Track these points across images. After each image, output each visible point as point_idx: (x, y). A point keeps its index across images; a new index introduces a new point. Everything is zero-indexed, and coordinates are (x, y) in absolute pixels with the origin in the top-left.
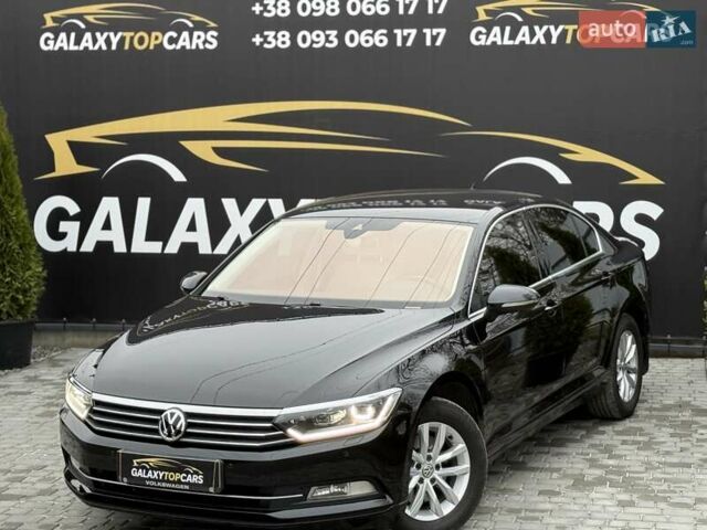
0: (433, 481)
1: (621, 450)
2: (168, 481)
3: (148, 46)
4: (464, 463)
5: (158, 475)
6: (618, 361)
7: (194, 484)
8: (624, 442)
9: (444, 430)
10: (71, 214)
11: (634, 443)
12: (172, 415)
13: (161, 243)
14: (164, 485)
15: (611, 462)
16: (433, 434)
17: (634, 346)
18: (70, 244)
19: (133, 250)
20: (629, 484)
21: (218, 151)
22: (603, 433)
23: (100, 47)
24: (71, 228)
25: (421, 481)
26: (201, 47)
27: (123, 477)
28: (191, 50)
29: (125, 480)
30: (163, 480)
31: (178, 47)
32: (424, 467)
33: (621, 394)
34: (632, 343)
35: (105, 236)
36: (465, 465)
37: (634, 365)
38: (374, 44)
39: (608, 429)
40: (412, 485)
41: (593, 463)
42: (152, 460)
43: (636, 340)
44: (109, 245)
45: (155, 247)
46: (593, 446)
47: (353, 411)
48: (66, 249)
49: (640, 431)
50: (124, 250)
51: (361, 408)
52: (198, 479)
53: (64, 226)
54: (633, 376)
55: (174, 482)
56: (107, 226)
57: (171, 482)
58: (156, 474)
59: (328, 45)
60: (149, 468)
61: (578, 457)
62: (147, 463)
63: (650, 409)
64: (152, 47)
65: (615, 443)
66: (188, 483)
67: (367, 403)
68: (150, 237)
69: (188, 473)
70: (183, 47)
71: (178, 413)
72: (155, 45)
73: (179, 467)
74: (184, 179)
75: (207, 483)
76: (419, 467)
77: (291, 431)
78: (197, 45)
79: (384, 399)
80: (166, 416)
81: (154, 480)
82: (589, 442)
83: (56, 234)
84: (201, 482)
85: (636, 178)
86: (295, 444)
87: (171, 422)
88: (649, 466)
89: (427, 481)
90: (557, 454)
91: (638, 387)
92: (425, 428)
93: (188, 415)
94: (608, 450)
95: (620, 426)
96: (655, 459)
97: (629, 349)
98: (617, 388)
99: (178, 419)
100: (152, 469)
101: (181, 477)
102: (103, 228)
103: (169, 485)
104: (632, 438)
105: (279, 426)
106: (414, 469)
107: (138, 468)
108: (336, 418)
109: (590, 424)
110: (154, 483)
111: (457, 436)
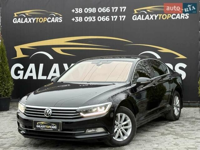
0: (121, 130)
1: (175, 127)
2: (47, 128)
4: (130, 125)
6: (174, 104)
8: (176, 126)
9: (124, 115)
10: (21, 68)
11: (178, 126)
12: (48, 110)
13: (46, 77)
14: (46, 129)
15: (172, 130)
16: (121, 117)
17: (179, 100)
18: (21, 77)
19: (38, 79)
20: (177, 134)
21: (62, 50)
22: (170, 123)
23: (30, 22)
24: (21, 72)
25: (118, 130)
29: (35, 129)
30: (45, 128)
31: (51, 22)
32: (119, 126)
33: (175, 113)
34: (178, 100)
35: (31, 75)
36: (130, 126)
37: (179, 105)
38: (106, 20)
39: (172, 123)
40: (115, 131)
41: (167, 130)
42: (42, 122)
43: (179, 99)
44: (32, 77)
45: (44, 78)
46: (167, 126)
47: (99, 108)
48: (20, 78)
49: (181, 123)
50: (36, 79)
51: (101, 107)
52: (55, 127)
53: (19, 72)
54: (179, 109)
56: (31, 72)
57: (48, 128)
59: (93, 21)
60: (42, 125)
61: (163, 128)
62: (41, 123)
63: (183, 119)
64: (44, 22)
65: (173, 126)
67: (102, 106)
68: (43, 75)
69: (52, 126)
71: (49, 109)
73: (50, 124)
74: (53, 58)
75: (58, 128)
76: (117, 126)
77: (81, 114)
79: (107, 105)
80: (46, 110)
81: (43, 128)
82: (166, 125)
83: (17, 74)
84: (56, 128)
85: (179, 56)
86: (82, 117)
87: (48, 112)
88: (183, 131)
89: (119, 130)
90: (157, 128)
91: (180, 112)
92: (119, 115)
93: (53, 110)
94: (171, 127)
95: (175, 122)
96: (184, 129)
97: (177, 101)
98: (174, 111)
99: (50, 111)
101: (50, 127)
102: (30, 73)
103: (47, 129)
104: (178, 125)
105: (78, 112)
106: (115, 126)
107: (38, 125)
108: (94, 110)
109: (166, 122)
110: (43, 129)
111: (128, 118)
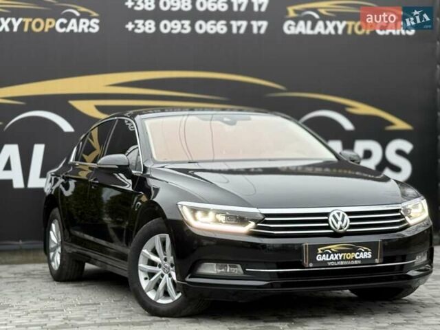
2: (346, 260)
3: (44, 29)
5: (338, 257)
7: (365, 259)
12: (339, 214)
21: (100, 108)
23: (4, 29)
26: (86, 30)
27: (309, 263)
28: (78, 33)
29: (311, 265)
30: (342, 260)
31: (68, 30)
35: (7, 175)
44: (10, 182)
50: (22, 186)
52: (368, 255)
55: (350, 260)
56: (8, 167)
58: (336, 256)
59: (183, 31)
60: (331, 253)
62: (329, 249)
64: (46, 30)
66: (361, 259)
68: (43, 174)
69: (360, 251)
70: (72, 31)
72: (50, 29)
73: (353, 248)
74: (72, 130)
75: (374, 256)
78: (83, 30)
80: (334, 216)
81: (336, 261)
84: (370, 256)
87: (340, 219)
99: (343, 217)
100: (333, 253)
101: (355, 255)
102: (5, 169)
103: (346, 263)
107: (322, 254)
110: (335, 264)
